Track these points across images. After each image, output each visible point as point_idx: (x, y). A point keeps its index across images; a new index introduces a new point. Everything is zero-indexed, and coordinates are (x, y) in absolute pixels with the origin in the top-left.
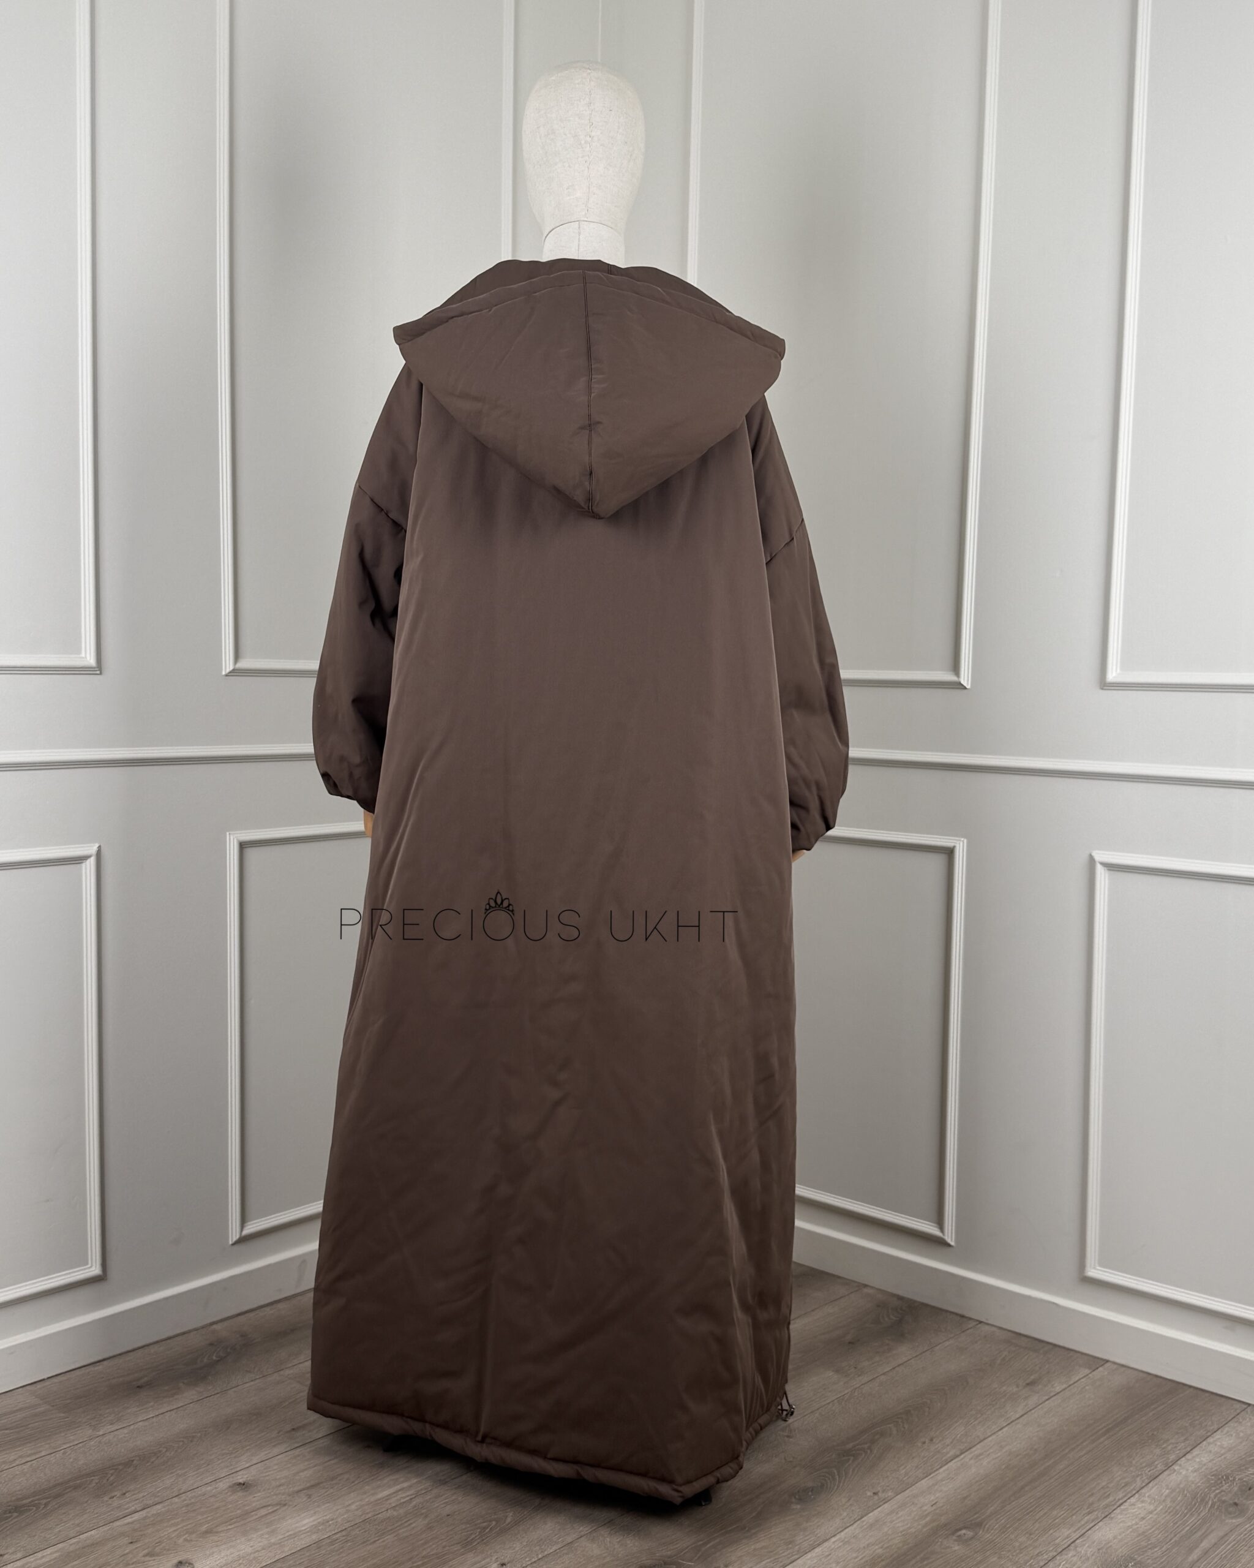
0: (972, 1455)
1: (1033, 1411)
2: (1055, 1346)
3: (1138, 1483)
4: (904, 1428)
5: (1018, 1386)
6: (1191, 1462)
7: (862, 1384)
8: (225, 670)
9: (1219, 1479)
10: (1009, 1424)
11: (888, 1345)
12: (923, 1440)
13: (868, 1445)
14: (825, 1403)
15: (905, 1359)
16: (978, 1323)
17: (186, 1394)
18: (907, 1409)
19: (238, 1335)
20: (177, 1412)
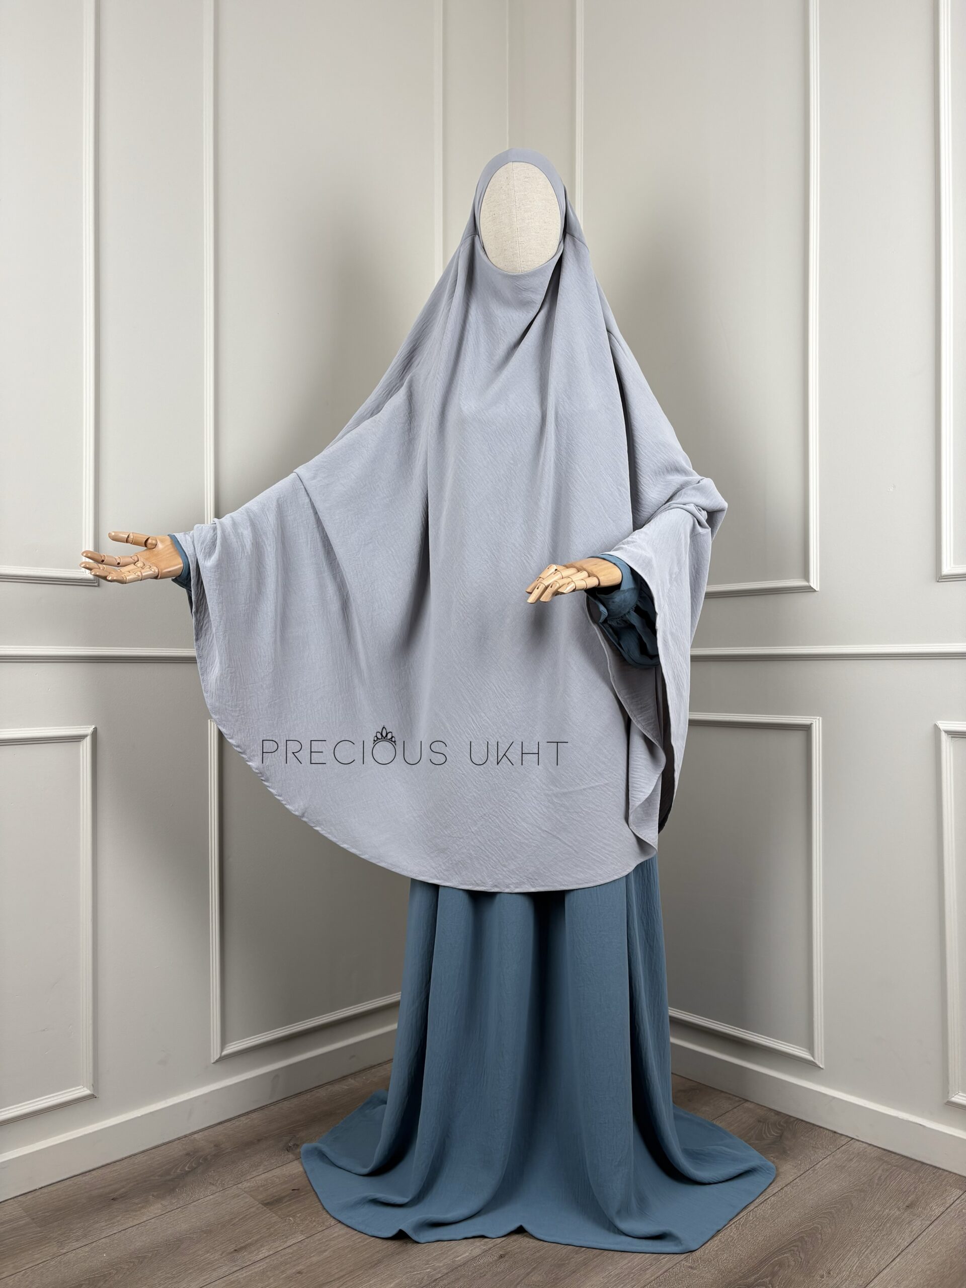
2: (923, 1163)
4: (801, 1258)
5: (899, 1209)
10: (899, 1254)
12: (821, 1272)
13: (769, 1278)
15: (791, 1179)
16: (850, 1139)
17: (152, 1208)
18: (802, 1235)
19: (212, 1145)
20: (138, 1228)
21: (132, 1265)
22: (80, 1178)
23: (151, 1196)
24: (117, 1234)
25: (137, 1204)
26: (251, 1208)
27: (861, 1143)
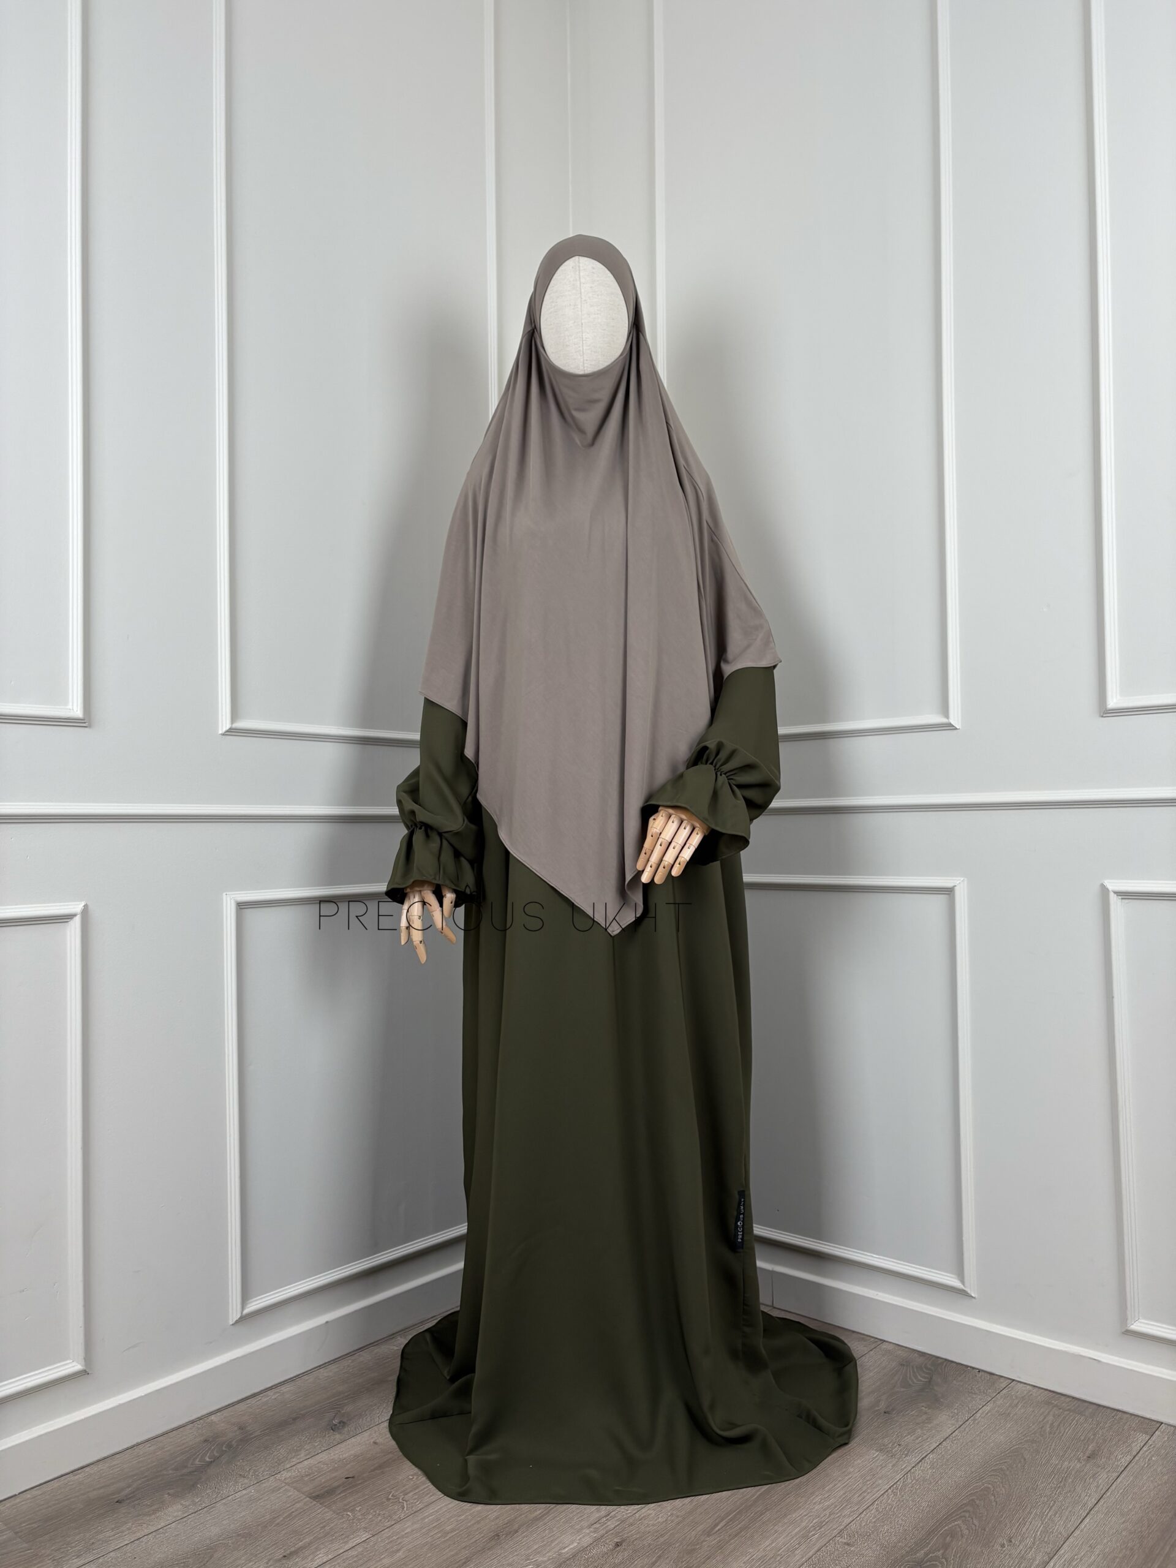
0: (1063, 1560)
1: (1108, 1494)
2: (1099, 1406)
4: (976, 1526)
5: (1079, 1460)
7: (913, 1467)
8: (222, 729)
11: (926, 1413)
12: (1000, 1540)
13: (941, 1552)
14: (877, 1495)
15: (949, 1431)
16: (1010, 1381)
17: (170, 1509)
18: (971, 1498)
19: (236, 1428)
20: (155, 1536)
23: (167, 1496)
24: (129, 1545)
25: (149, 1506)
26: (296, 1503)
27: (1022, 1385)
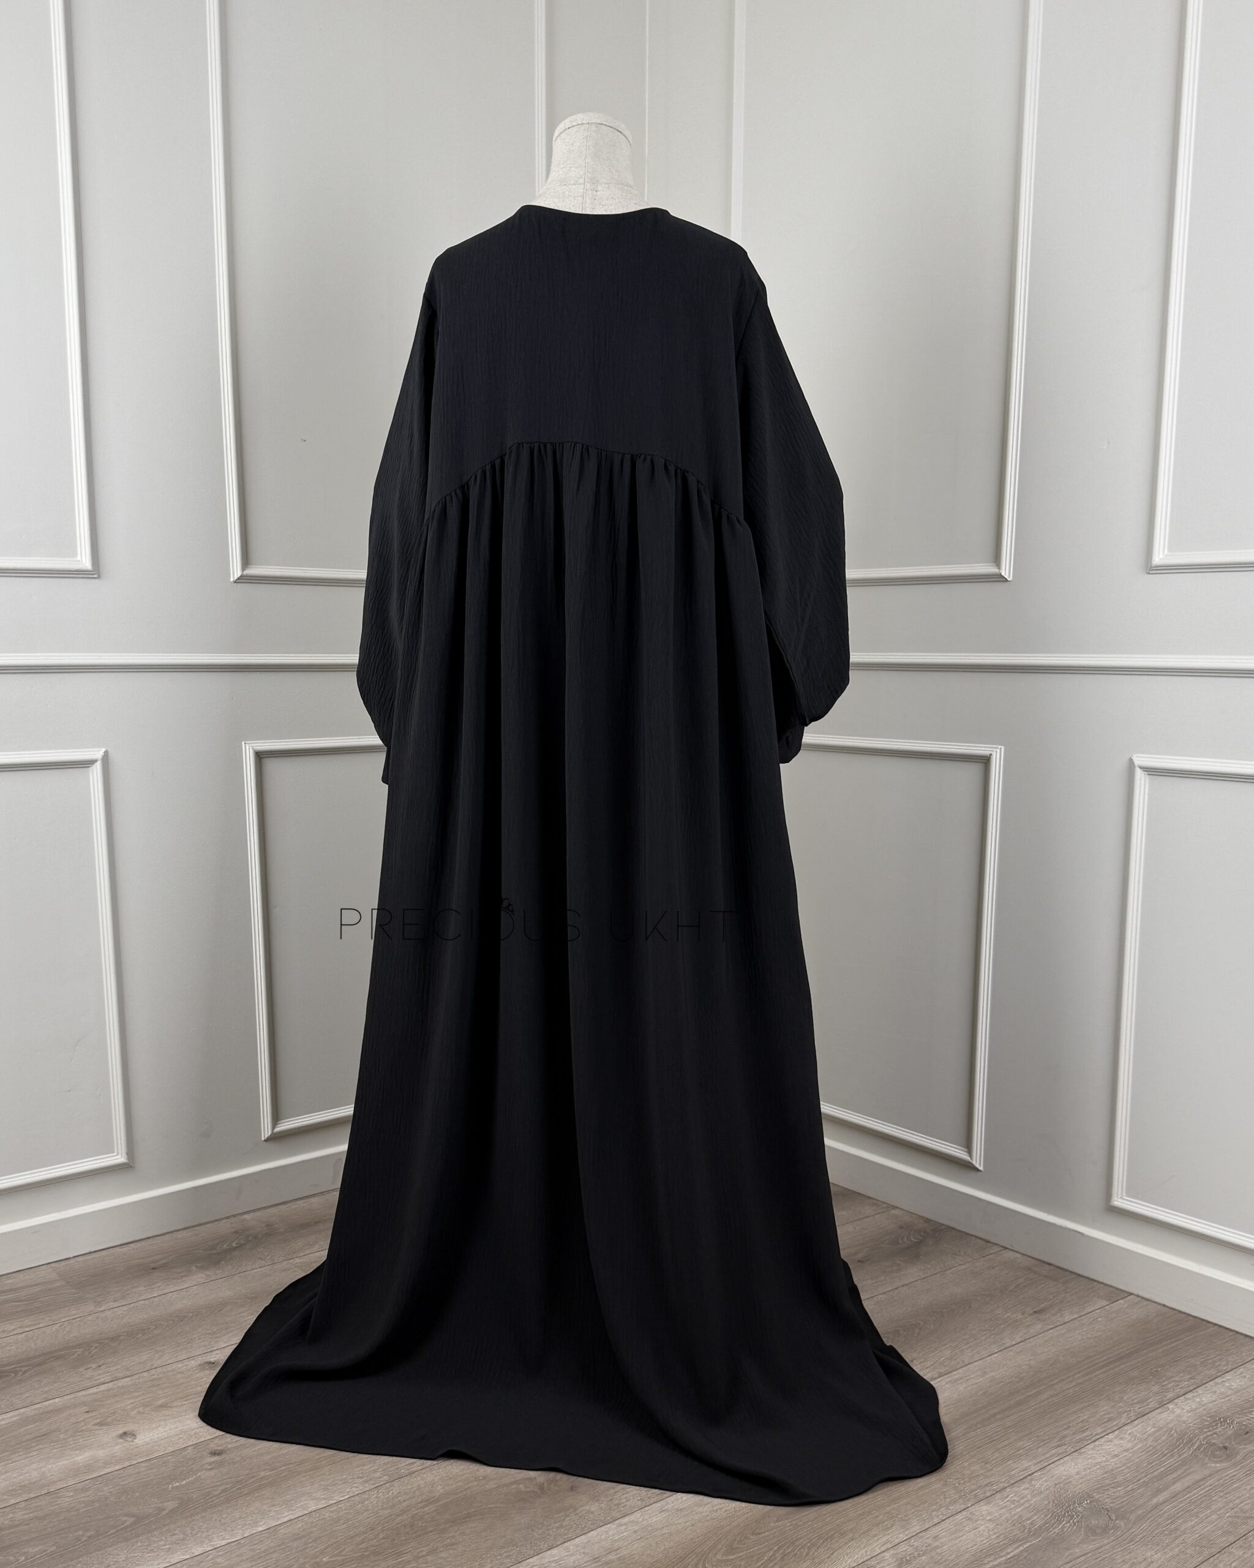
1: (1032, 1339)
3: (1123, 1420)
5: (1023, 1314)
6: (1188, 1402)
9: (1214, 1422)
10: (1000, 1351)
11: (898, 1265)
15: (910, 1280)
17: (195, 1277)
19: (264, 1225)
20: (179, 1293)
21: (172, 1322)
22: (117, 1249)
23: (194, 1268)
24: (156, 1299)
25: (179, 1273)
27: (1014, 1253)
